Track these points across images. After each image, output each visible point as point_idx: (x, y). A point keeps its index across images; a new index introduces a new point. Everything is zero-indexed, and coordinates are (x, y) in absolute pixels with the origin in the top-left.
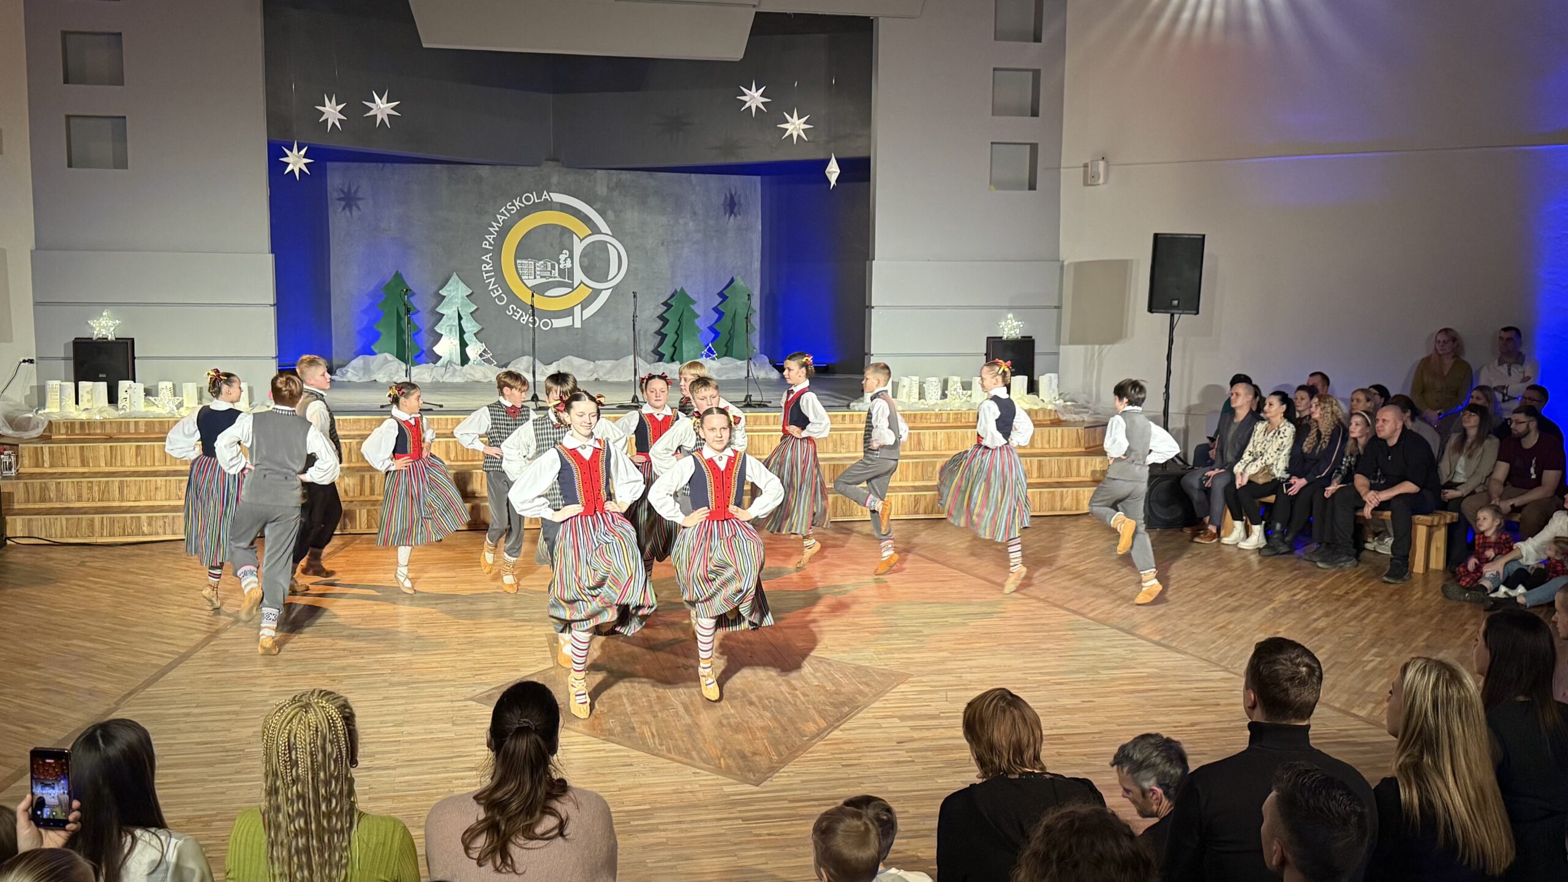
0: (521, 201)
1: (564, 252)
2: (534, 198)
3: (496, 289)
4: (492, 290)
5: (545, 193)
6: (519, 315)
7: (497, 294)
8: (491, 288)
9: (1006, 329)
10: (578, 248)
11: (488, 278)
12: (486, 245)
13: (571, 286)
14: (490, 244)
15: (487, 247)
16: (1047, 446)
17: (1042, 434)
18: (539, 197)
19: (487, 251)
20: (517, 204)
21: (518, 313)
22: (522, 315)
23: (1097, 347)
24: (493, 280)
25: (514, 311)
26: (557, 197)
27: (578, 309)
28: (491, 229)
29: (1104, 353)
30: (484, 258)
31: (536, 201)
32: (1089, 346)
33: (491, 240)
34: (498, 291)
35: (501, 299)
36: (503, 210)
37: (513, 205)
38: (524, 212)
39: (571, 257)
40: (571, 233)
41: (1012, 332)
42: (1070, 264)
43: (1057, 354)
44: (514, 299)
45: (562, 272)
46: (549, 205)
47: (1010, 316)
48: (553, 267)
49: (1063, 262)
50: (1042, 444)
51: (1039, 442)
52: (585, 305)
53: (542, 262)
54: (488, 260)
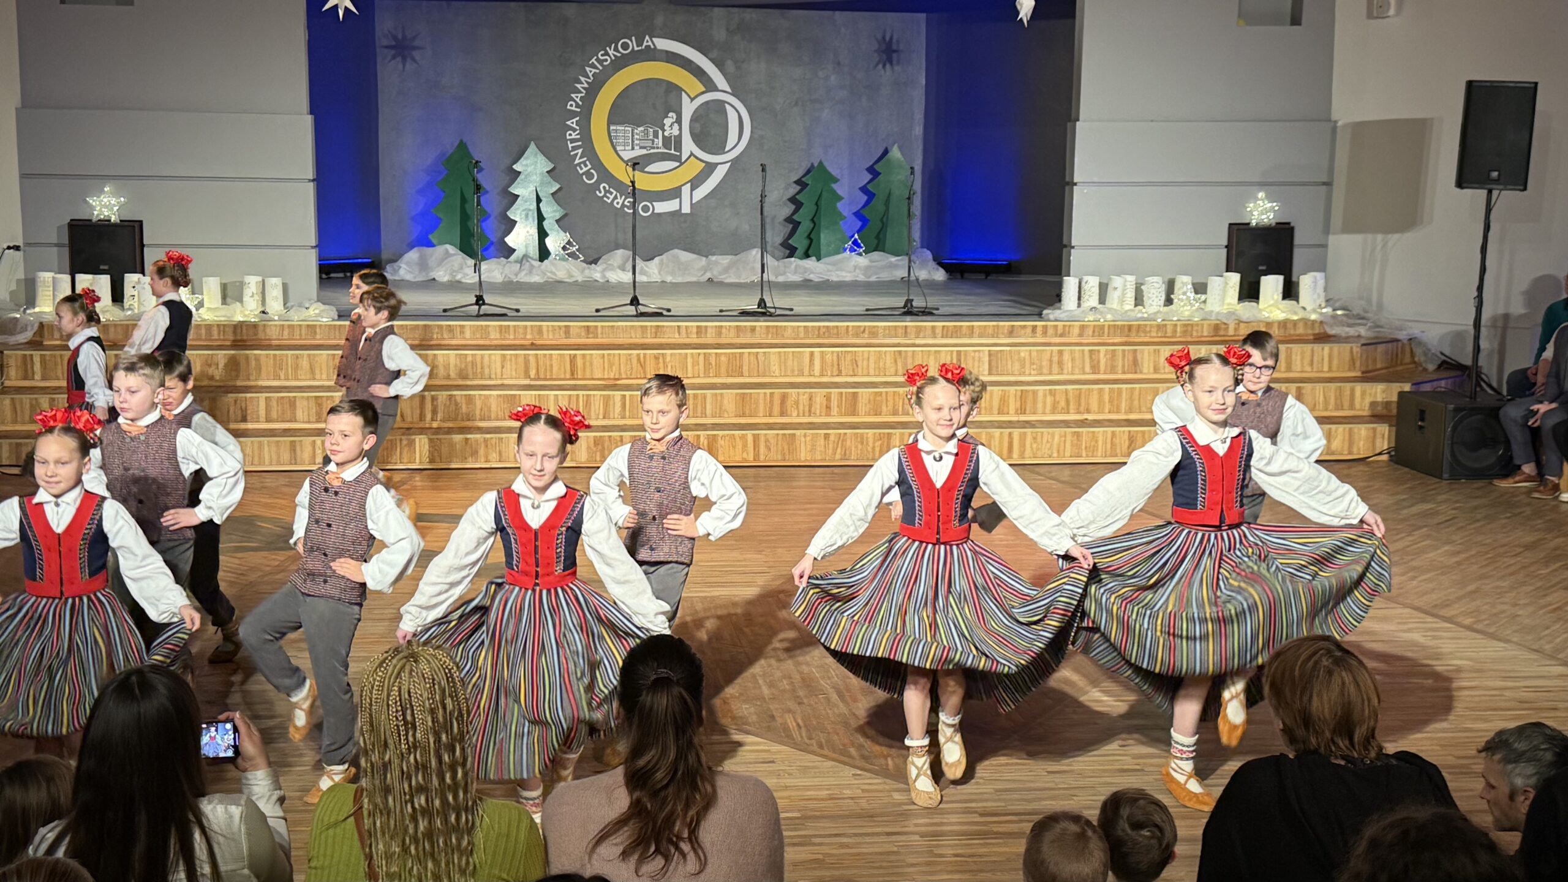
0: (616, 49)
1: (670, 114)
2: (633, 44)
3: (584, 163)
4: (579, 164)
5: (647, 38)
6: (612, 197)
7: (585, 169)
8: (577, 161)
9: (1255, 213)
10: (688, 109)
11: (574, 148)
12: (571, 106)
13: (677, 159)
14: (577, 106)
15: (573, 108)
16: (1309, 369)
17: (1303, 353)
18: (639, 44)
19: (573, 114)
20: (611, 52)
21: (611, 193)
22: (616, 197)
23: (1380, 237)
24: (580, 151)
25: (606, 191)
26: (663, 44)
27: (686, 190)
28: (578, 86)
29: (1390, 244)
30: (568, 123)
31: (636, 49)
32: (1370, 236)
33: (578, 100)
34: (586, 166)
35: (589, 175)
36: (593, 60)
37: (607, 54)
38: (620, 64)
39: (679, 121)
40: (680, 90)
41: (1264, 217)
42: (1345, 126)
43: (1324, 246)
44: (606, 176)
45: (667, 141)
46: (651, 55)
47: (1261, 195)
48: (656, 135)
49: (1336, 122)
50: (1302, 366)
51: (1298, 362)
52: (696, 182)
53: (642, 129)
54: (574, 126)
